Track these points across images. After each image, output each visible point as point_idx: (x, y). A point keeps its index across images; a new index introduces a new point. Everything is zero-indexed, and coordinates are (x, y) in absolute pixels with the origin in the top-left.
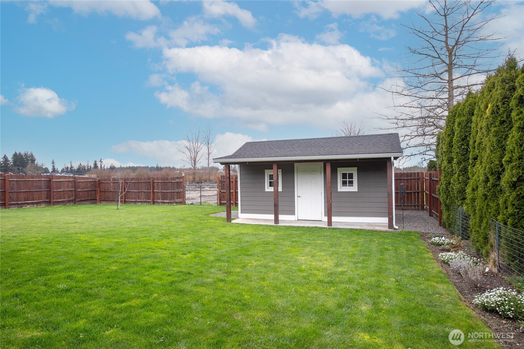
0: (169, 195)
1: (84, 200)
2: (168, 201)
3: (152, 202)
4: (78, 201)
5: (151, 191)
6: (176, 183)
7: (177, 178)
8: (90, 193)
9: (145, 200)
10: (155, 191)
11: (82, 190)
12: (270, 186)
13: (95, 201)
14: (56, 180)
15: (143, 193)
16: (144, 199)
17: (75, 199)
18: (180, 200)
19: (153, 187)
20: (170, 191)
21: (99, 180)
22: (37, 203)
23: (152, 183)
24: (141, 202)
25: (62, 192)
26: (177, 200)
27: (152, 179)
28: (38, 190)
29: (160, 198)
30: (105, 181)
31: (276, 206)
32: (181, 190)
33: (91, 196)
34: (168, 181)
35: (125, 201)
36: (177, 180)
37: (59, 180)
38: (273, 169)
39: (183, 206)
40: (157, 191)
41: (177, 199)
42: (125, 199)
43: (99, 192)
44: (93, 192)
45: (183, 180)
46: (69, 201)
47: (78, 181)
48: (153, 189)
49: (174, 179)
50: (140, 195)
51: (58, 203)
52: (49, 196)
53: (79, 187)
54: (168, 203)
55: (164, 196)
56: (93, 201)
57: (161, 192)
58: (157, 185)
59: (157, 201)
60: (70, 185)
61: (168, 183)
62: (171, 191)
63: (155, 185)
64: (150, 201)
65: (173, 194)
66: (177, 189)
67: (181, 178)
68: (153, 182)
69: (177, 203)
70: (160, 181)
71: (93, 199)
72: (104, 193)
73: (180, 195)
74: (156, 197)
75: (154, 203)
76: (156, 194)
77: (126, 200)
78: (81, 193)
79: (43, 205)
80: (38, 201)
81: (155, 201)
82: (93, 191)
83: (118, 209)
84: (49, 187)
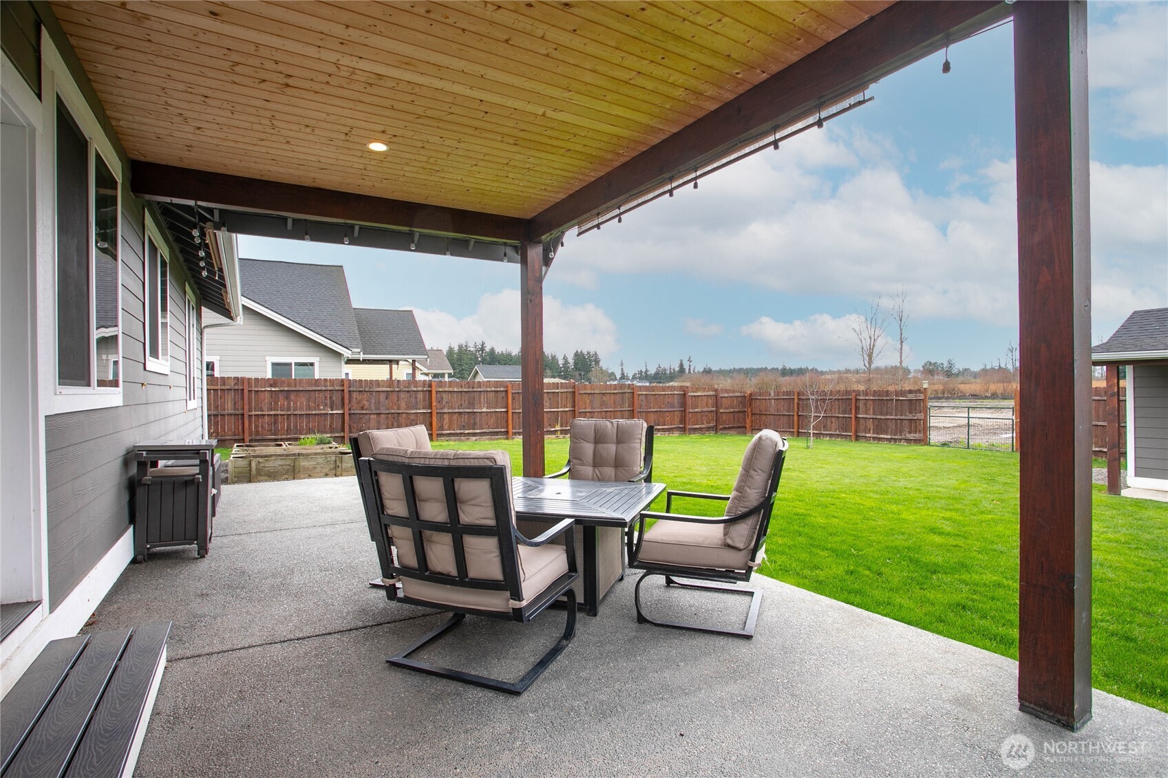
0: (892, 425)
1: (729, 428)
2: (889, 437)
3: (853, 437)
4: (721, 429)
5: (853, 416)
6: (907, 402)
7: (911, 392)
8: (736, 415)
9: (838, 433)
10: (861, 416)
11: (726, 411)
13: (743, 429)
14: (692, 394)
15: (833, 420)
16: (835, 431)
17: (716, 426)
18: (917, 436)
19: (857, 408)
20: (892, 417)
21: (751, 395)
22: (669, 430)
23: (853, 401)
24: (831, 435)
25: (699, 414)
26: (911, 436)
27: (854, 394)
28: (670, 410)
29: (869, 430)
30: (760, 395)
32: (920, 416)
33: (739, 422)
34: (888, 398)
35: (798, 432)
36: (911, 396)
37: (696, 394)
39: (926, 448)
40: (865, 416)
41: (910, 433)
42: (798, 428)
43: (750, 415)
44: (741, 415)
45: (925, 396)
46: (708, 429)
47: (721, 395)
48: (856, 413)
49: (902, 393)
50: (829, 422)
51: (695, 430)
52: (683, 420)
53: (722, 405)
54: (889, 440)
55: (880, 427)
56: (740, 430)
57: (873, 419)
58: (865, 404)
59: (864, 434)
60: (710, 401)
61: (890, 402)
62: (897, 418)
63: (861, 405)
64: (849, 434)
65: (901, 424)
66: (911, 413)
67: (919, 391)
68: (857, 400)
69: (909, 441)
70: (871, 398)
71: (742, 427)
72: (758, 417)
73: (916, 426)
74: (862, 427)
75: (857, 438)
76: (862, 422)
77: (800, 431)
78: (724, 416)
79: (676, 434)
80: (670, 427)
81: (860, 434)
82: (741, 412)
83: (808, 447)
84: (684, 404)
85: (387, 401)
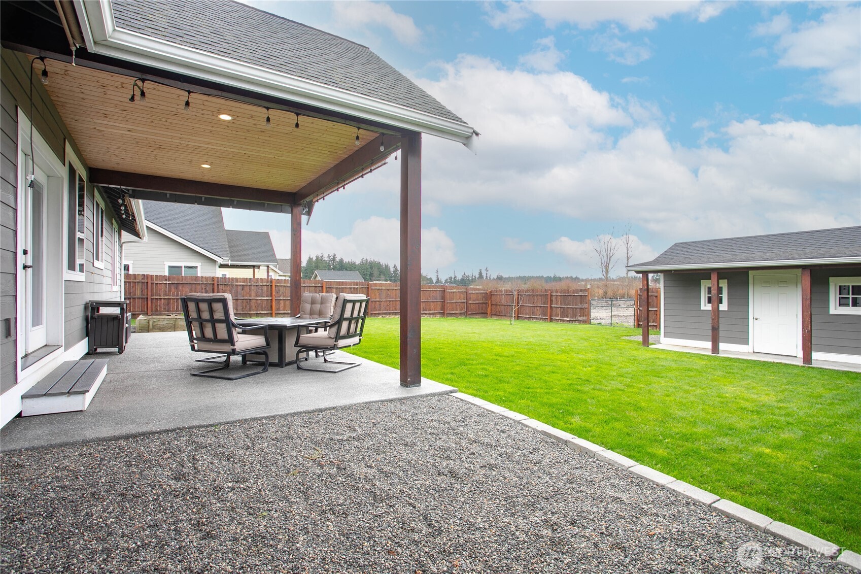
0: (570, 311)
1: (475, 314)
2: (569, 319)
3: (549, 319)
4: (469, 314)
5: (549, 306)
6: (579, 297)
7: (581, 290)
8: (481, 305)
9: (540, 317)
10: (553, 306)
11: (473, 302)
12: (708, 303)
13: (485, 315)
14: (449, 291)
15: (538, 308)
16: (539, 316)
17: (466, 312)
18: (584, 318)
19: (551, 301)
20: (571, 307)
21: (491, 292)
22: (433, 314)
23: (549, 296)
24: (536, 318)
25: (454, 304)
26: (580, 319)
27: (549, 291)
28: (434, 301)
29: (558, 315)
30: (496, 292)
31: (715, 330)
32: (586, 306)
33: (482, 310)
34: (569, 294)
35: (518, 317)
36: (581, 293)
37: (452, 291)
38: (711, 279)
39: (588, 326)
40: (556, 306)
41: (580, 316)
42: (518, 314)
43: (490, 305)
44: (485, 305)
45: (588, 293)
46: (461, 314)
47: (470, 292)
48: (551, 304)
49: (576, 291)
50: (535, 310)
51: (451, 314)
52: (443, 308)
53: (470, 299)
54: (569, 321)
55: (564, 313)
56: (484, 315)
57: (560, 307)
58: (556, 298)
59: (555, 318)
60: (462, 296)
61: (569, 297)
62: (573, 307)
63: (554, 299)
64: (547, 317)
65: (576, 311)
66: (581, 304)
67: (585, 290)
68: (551, 295)
69: (580, 322)
70: (559, 294)
71: (485, 313)
72: (495, 306)
73: (584, 313)
74: (554, 313)
75: (551, 320)
76: (554, 309)
77: (519, 315)
78: (472, 305)
79: (438, 317)
80: (434, 312)
81: (552, 318)
82: (484, 303)
83: (511, 324)
84: (443, 298)
85: (242, 292)
